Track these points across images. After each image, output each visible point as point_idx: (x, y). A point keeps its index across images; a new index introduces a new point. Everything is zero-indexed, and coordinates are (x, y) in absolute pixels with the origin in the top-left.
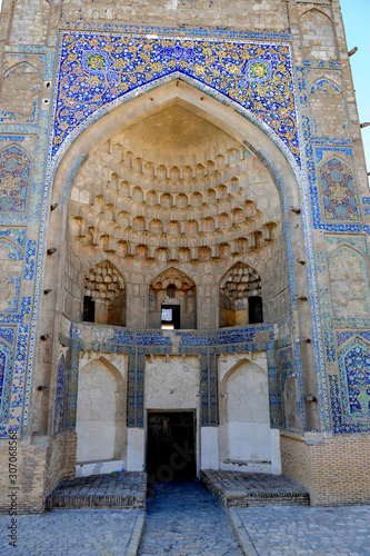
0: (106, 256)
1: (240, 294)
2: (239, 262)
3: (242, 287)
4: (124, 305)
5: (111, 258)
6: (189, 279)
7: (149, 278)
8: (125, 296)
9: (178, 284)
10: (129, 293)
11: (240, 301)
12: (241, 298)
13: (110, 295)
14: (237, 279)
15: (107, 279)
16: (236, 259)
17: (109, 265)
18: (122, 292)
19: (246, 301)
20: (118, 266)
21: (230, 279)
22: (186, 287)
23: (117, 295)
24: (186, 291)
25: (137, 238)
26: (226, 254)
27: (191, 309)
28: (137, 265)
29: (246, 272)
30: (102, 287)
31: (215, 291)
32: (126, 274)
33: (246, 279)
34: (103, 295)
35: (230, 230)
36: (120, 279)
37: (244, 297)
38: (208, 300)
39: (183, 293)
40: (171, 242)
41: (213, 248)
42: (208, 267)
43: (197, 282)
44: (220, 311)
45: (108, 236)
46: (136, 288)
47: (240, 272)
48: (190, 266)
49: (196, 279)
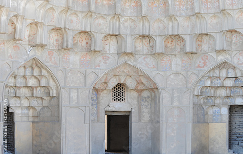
0: (32, 53)
1: (218, 101)
2: (225, 62)
3: (223, 93)
4: (56, 119)
5: (39, 54)
6: (149, 79)
7: (91, 79)
8: (58, 106)
9: (130, 83)
10: (64, 102)
11: (216, 109)
12: (219, 106)
13: (35, 103)
14: (218, 83)
15: (32, 82)
16: (221, 58)
17: (36, 63)
18: (54, 101)
19: (225, 111)
20: (49, 64)
21: (208, 83)
22: (141, 87)
23: (45, 103)
24: (140, 92)
25: (78, 23)
26: (205, 47)
27: (146, 117)
28: (75, 59)
29: (231, 74)
30: (24, 92)
31: (187, 100)
32: (59, 75)
33: (229, 83)
34: (25, 103)
35: (215, 16)
36: (51, 82)
37: (223, 104)
38: (176, 112)
39: (135, 94)
40: (125, 26)
41: (188, 39)
42: (176, 63)
43: (160, 85)
44: (194, 128)
45: (36, 24)
46: (74, 95)
47: (223, 73)
48: (150, 61)
49: (159, 81)
